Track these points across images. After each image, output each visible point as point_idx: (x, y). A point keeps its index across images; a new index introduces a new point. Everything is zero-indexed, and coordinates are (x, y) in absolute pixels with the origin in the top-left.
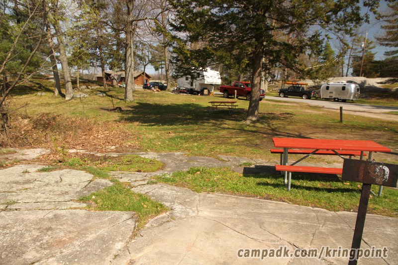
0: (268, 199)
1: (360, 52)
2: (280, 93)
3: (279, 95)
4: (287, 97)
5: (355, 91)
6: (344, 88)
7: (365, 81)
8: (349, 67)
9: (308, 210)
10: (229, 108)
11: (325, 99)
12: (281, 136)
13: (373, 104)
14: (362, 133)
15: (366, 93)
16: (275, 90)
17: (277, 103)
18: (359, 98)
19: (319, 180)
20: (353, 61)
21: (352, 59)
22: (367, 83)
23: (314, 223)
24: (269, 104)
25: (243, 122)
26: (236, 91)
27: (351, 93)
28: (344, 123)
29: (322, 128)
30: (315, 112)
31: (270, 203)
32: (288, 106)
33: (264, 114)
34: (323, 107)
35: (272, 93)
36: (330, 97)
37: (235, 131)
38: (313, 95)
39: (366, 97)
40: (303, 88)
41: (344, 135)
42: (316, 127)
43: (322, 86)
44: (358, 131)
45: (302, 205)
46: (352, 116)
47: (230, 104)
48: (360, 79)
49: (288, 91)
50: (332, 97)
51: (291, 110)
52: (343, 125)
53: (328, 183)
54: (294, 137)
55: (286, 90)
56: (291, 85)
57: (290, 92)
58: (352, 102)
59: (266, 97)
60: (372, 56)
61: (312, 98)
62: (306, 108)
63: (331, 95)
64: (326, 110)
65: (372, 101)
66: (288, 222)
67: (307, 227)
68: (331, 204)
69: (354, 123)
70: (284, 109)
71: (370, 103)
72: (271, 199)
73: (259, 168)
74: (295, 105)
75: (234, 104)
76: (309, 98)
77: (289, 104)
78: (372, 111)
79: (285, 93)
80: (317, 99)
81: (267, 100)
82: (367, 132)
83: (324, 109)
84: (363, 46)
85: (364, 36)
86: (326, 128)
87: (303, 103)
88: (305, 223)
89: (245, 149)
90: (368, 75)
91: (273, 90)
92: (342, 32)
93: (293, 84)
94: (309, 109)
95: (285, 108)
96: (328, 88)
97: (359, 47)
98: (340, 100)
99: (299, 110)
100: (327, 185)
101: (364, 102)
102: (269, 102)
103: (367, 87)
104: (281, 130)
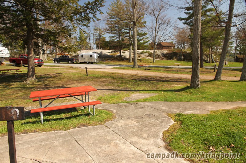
0: (25, 133)
1: (98, 36)
2: (54, 61)
3: (54, 62)
4: (59, 63)
5: (97, 57)
6: (91, 56)
7: (102, 52)
8: (94, 44)
9: (50, 134)
10: (15, 74)
11: (82, 63)
12: (49, 89)
13: (106, 64)
14: (98, 80)
15: (103, 58)
16: (52, 59)
17: (52, 68)
18: (100, 61)
19: (64, 113)
20: (96, 41)
21: (95, 40)
22: (103, 53)
23: (53, 141)
24: (46, 69)
25: (25, 82)
26: (22, 61)
27: (95, 59)
28: (89, 76)
29: (76, 80)
30: (74, 71)
31: (26, 135)
32: (59, 68)
33: (41, 75)
34: (80, 68)
35: (50, 61)
36: (84, 61)
37: (17, 89)
38: (75, 61)
39: (103, 60)
40: (68, 57)
41: (87, 83)
42: (73, 80)
43: (79, 55)
44: (95, 80)
45: (48, 131)
46: (94, 71)
47: (16, 71)
48: (99, 51)
49: (59, 59)
50: (85, 61)
51: (60, 71)
52: (88, 77)
53: (70, 114)
54: (57, 88)
55: (58, 59)
56: (61, 56)
57: (61, 59)
58: (96, 63)
59: (45, 64)
60: (104, 38)
61: (74, 63)
62: (70, 69)
63: (85, 60)
64: (81, 69)
65: (106, 62)
66: (35, 145)
67: (46, 145)
68: (66, 126)
69: (95, 76)
70: (55, 71)
71: (105, 63)
72: (27, 133)
73: (27, 113)
74: (63, 67)
75: (19, 71)
76: (73, 63)
77: (60, 68)
78: (105, 68)
79: (58, 60)
80: (77, 63)
81: (45, 66)
82: (101, 80)
83: (80, 69)
84: (99, 33)
85: (99, 27)
86: (79, 80)
87: (69, 66)
88: (46, 143)
89: (21, 101)
90: (104, 48)
91: (50, 59)
92: (81, 25)
93: (62, 55)
94: (71, 69)
95: (57, 70)
96: (82, 56)
97: (97, 34)
98: (90, 63)
99: (65, 71)
100: (68, 115)
101: (102, 63)
102: (47, 67)
103: (103, 55)
104: (50, 85)
